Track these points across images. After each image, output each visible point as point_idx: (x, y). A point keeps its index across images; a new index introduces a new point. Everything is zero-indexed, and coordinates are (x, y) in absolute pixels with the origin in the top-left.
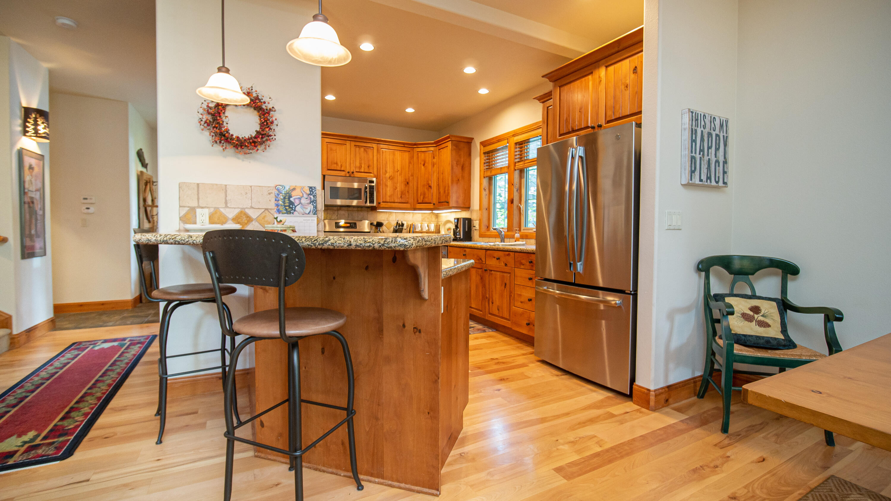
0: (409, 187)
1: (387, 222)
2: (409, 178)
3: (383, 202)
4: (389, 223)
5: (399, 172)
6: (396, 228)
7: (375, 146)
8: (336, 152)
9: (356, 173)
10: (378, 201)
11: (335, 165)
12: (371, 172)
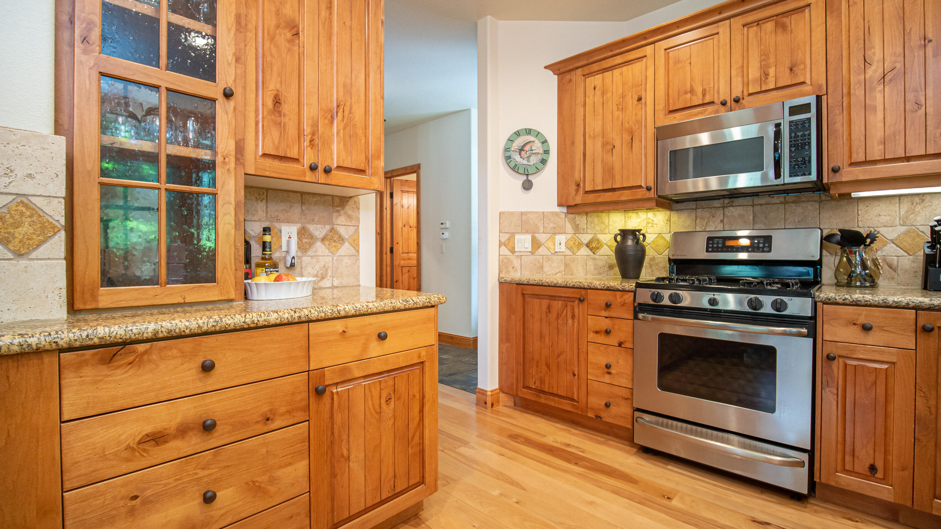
3: (854, 164)
8: (690, 64)
9: (750, 97)
10: (831, 165)
11: (689, 95)
12: (802, 80)
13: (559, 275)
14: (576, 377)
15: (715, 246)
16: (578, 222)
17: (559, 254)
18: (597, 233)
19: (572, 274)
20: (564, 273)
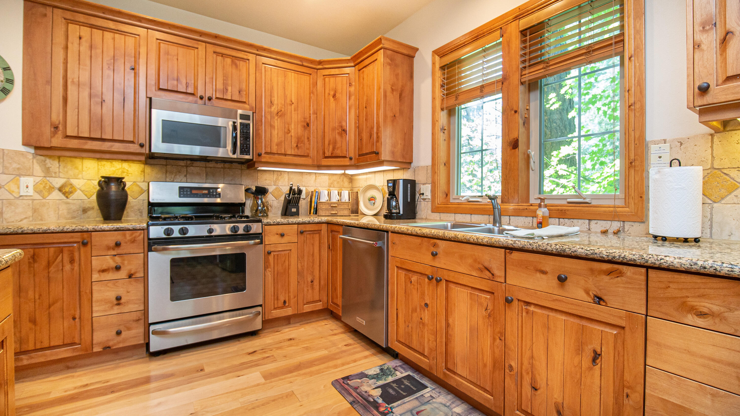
0: (309, 131)
1: (274, 187)
2: (310, 117)
3: (266, 153)
4: (278, 190)
5: (293, 106)
6: (289, 196)
7: (251, 57)
8: (177, 59)
9: (217, 100)
10: (258, 152)
11: (175, 82)
12: (245, 101)
13: (25, 221)
14: (77, 320)
15: (185, 193)
16: (49, 165)
17: (25, 198)
18: (70, 177)
19: (41, 220)
20: (31, 219)
